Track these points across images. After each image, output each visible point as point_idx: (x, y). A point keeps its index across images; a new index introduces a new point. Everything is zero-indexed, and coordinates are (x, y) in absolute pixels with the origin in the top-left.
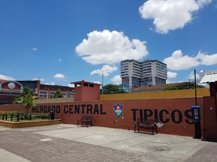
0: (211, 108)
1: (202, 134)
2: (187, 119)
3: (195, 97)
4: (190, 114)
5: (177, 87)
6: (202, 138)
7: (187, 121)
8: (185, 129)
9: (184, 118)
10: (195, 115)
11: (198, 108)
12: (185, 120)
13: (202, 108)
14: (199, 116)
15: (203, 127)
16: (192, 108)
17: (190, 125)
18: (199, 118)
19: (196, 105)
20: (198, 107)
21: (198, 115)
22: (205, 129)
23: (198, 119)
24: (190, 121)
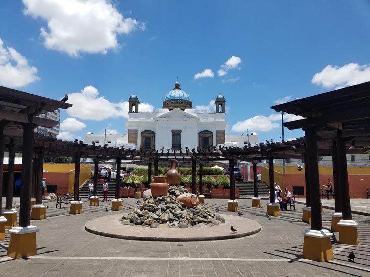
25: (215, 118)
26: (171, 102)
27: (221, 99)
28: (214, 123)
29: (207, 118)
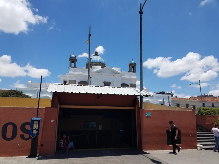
0: (52, 121)
1: (38, 151)
2: (23, 134)
3: (37, 107)
4: (28, 127)
5: (3, 94)
6: (38, 155)
7: (22, 137)
8: (19, 146)
9: (20, 132)
10: (34, 129)
11: (39, 121)
12: (20, 135)
13: (43, 120)
14: (38, 130)
15: (40, 143)
16: (32, 120)
17: (25, 141)
18: (38, 132)
19: (37, 117)
20: (39, 119)
21: (37, 128)
22: (42, 145)
23: (36, 134)
24: (27, 136)
25: (130, 76)
26: (93, 64)
27: (133, 63)
28: (129, 79)
29: (125, 76)
